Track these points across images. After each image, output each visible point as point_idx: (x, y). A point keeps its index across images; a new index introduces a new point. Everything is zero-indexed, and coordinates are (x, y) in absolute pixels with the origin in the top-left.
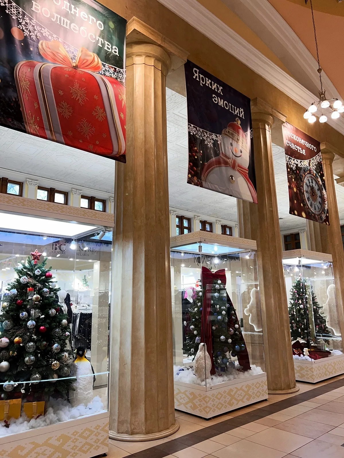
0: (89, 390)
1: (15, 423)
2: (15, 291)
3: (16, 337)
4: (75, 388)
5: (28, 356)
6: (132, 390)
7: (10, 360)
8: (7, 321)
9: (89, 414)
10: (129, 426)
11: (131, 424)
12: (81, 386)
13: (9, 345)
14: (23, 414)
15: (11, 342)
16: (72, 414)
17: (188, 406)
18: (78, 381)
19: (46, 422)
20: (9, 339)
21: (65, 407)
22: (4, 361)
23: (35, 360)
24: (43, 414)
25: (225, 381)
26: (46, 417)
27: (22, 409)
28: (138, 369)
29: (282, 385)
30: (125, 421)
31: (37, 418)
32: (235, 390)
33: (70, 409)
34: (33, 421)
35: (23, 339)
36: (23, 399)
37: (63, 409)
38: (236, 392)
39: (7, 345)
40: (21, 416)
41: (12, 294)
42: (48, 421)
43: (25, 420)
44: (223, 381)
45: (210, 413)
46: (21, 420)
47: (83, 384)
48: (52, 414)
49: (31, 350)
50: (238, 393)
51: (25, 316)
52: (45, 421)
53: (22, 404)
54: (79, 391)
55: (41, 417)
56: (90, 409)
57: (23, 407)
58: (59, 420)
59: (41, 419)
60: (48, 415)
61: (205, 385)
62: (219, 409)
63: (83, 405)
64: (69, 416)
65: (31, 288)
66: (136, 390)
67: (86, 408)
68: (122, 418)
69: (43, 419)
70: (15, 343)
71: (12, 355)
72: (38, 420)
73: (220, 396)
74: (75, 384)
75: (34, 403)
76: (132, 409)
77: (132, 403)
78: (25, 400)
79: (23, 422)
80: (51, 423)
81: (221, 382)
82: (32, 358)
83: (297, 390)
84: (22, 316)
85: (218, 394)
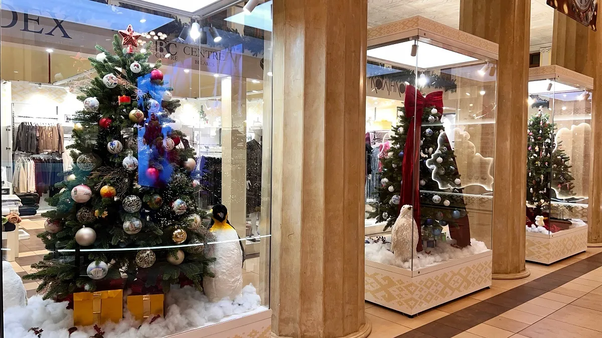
0: (237, 275)
1: (113, 329)
2: (94, 101)
3: (104, 185)
4: (213, 272)
5: (129, 221)
6: (303, 273)
7: (96, 226)
8: (83, 156)
9: (238, 314)
10: (297, 326)
11: (300, 324)
12: (223, 269)
13: (91, 198)
14: (128, 315)
15: (96, 194)
16: (212, 314)
17: (379, 295)
18: (218, 261)
19: (168, 328)
20: (92, 188)
21: (198, 302)
22: (86, 227)
23: (141, 226)
24: (162, 315)
25: (438, 262)
26: (167, 320)
27: (125, 306)
28: (313, 243)
29: (509, 267)
30: (291, 320)
31: (152, 322)
32: (450, 275)
33: (208, 305)
34: (145, 328)
35: (116, 190)
36: (125, 289)
37: (195, 306)
38: (452, 277)
39: (87, 198)
40: (123, 317)
41: (90, 105)
42: (172, 327)
43: (131, 324)
44: (435, 262)
45: (415, 307)
46: (123, 324)
47: (227, 266)
48: (178, 316)
49: (134, 209)
50: (454, 278)
51: (118, 147)
52: (166, 326)
53: (125, 298)
54: (220, 276)
55: (159, 319)
56: (240, 305)
57: (126, 302)
58: (190, 324)
59: (158, 323)
60: (171, 318)
61: (409, 268)
62: (428, 302)
63: (228, 299)
64: (206, 318)
65: (124, 96)
66: (309, 273)
67: (232, 304)
68: (286, 314)
69: (164, 323)
70: (102, 196)
71: (99, 217)
72: (154, 325)
73: (431, 283)
74: (213, 266)
75: (145, 297)
76: (303, 304)
77: (302, 293)
78: (129, 292)
79: (128, 330)
80: (178, 329)
81: (432, 264)
82: (137, 223)
83: (527, 274)
84: (112, 147)
85: (427, 281)
